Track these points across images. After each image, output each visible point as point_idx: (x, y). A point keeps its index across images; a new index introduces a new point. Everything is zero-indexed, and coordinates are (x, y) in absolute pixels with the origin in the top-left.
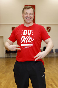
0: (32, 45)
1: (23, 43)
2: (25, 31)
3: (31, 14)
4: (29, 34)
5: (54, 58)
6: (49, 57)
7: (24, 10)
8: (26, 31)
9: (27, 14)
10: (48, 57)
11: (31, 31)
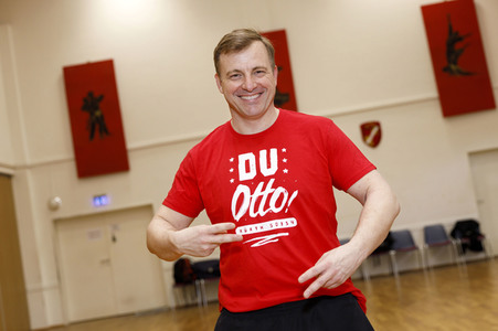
0: (291, 222)
1: (246, 220)
2: (242, 158)
3: (257, 71)
4: (266, 172)
5: (426, 273)
6: (397, 276)
9: (238, 74)
10: (392, 274)
11: (274, 152)
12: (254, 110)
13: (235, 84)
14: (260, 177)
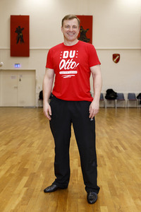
2: (65, 52)
3: (74, 27)
7: (65, 21)
8: (67, 52)
11: (74, 51)
12: (71, 38)
13: (67, 29)
14: (69, 58)
